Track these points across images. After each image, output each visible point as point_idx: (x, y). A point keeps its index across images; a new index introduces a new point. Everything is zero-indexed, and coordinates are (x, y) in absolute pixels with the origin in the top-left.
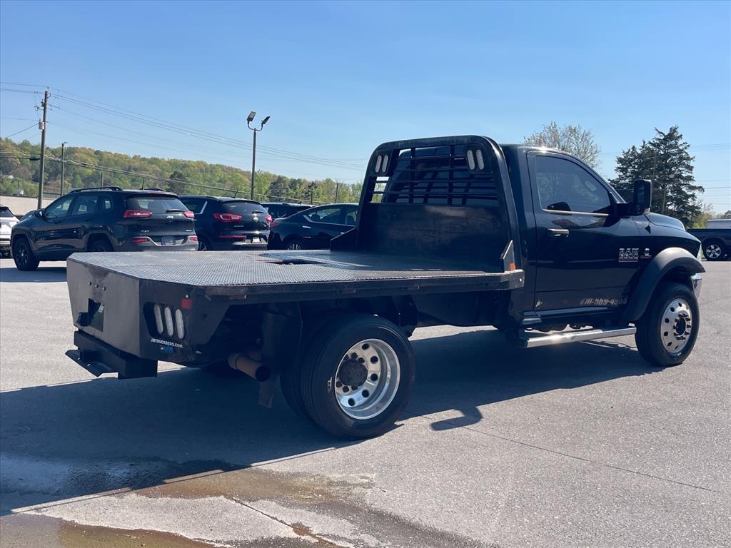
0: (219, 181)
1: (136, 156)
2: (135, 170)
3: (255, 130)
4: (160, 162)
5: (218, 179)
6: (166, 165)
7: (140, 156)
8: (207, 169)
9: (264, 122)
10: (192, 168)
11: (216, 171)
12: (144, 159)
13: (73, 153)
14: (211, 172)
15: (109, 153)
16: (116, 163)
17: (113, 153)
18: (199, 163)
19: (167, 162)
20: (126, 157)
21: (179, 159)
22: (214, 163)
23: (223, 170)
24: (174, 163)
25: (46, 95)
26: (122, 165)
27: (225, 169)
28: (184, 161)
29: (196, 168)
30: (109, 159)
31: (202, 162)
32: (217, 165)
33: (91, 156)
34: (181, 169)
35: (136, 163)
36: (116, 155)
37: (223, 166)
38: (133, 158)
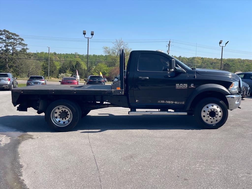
0: (246, 66)
1: (215, 58)
2: (214, 63)
3: (222, 47)
4: (224, 60)
5: (246, 65)
6: (226, 61)
7: (216, 58)
8: (241, 61)
9: (226, 44)
10: (236, 61)
11: (245, 62)
12: (218, 59)
13: (194, 59)
14: (243, 62)
15: (206, 58)
16: (208, 61)
17: (207, 58)
18: (238, 59)
19: (226, 60)
20: (212, 59)
21: (231, 58)
22: (245, 59)
23: (248, 61)
24: (229, 60)
25: (170, 42)
26: (210, 62)
27: (249, 61)
28: (232, 59)
29: (237, 61)
30: (206, 60)
31: (239, 59)
32: (246, 60)
33: (200, 59)
34: (231, 62)
35: (215, 61)
36: (208, 59)
37: (248, 60)
38: (214, 59)
